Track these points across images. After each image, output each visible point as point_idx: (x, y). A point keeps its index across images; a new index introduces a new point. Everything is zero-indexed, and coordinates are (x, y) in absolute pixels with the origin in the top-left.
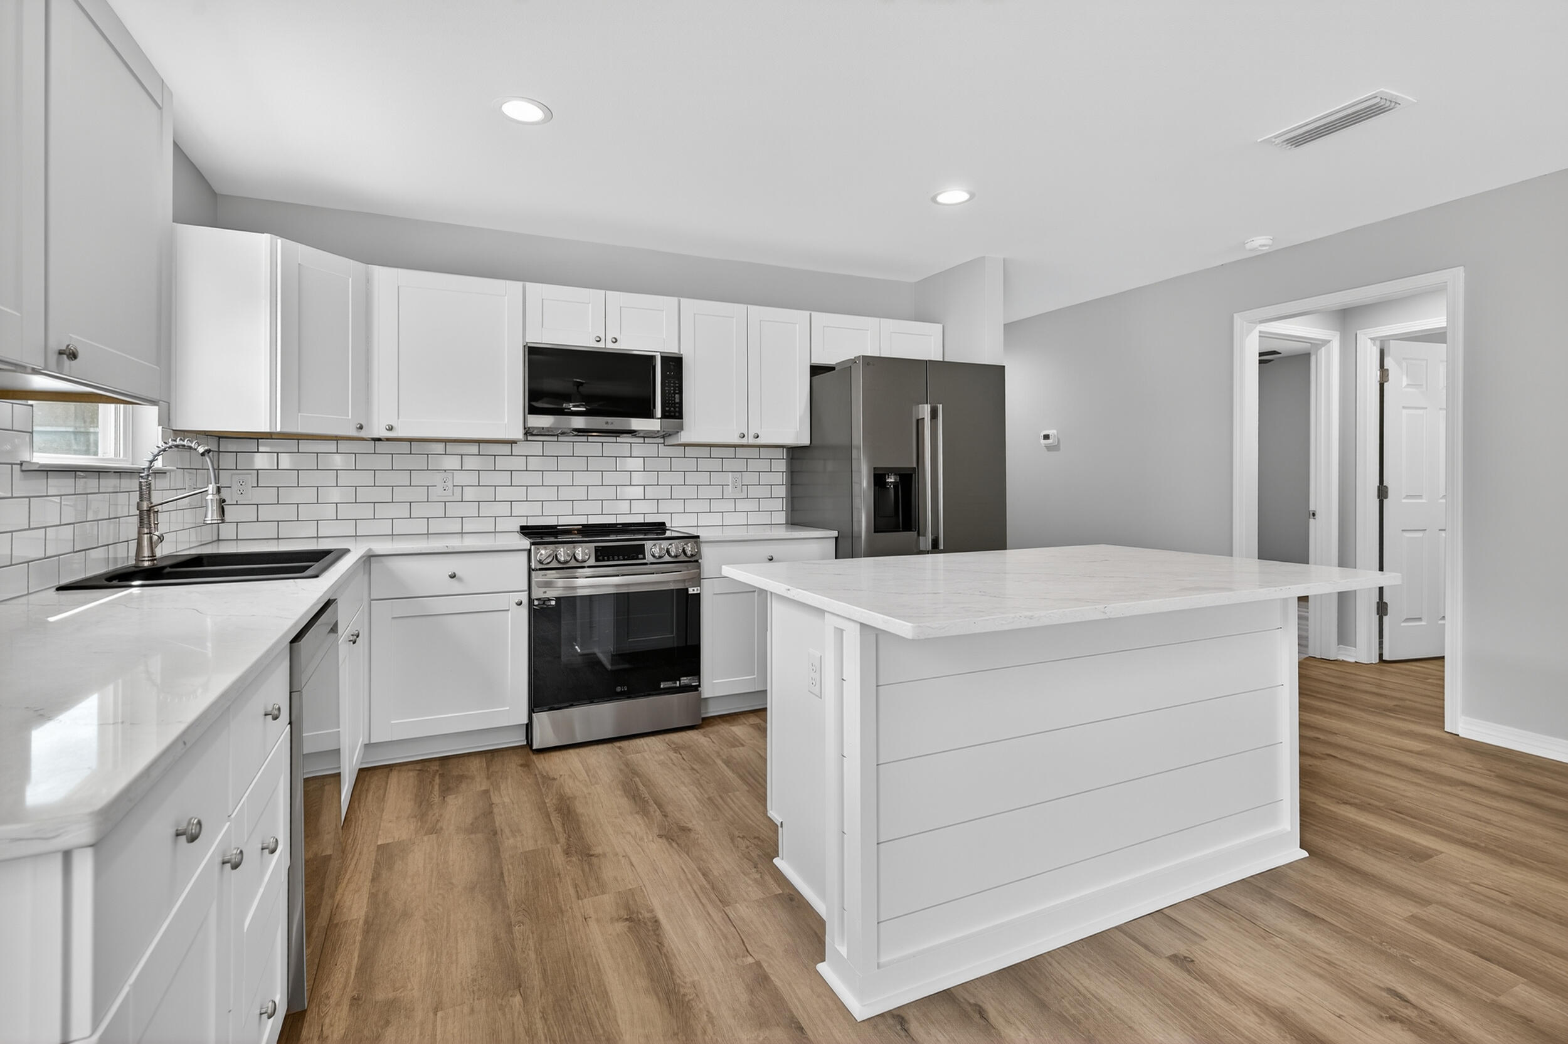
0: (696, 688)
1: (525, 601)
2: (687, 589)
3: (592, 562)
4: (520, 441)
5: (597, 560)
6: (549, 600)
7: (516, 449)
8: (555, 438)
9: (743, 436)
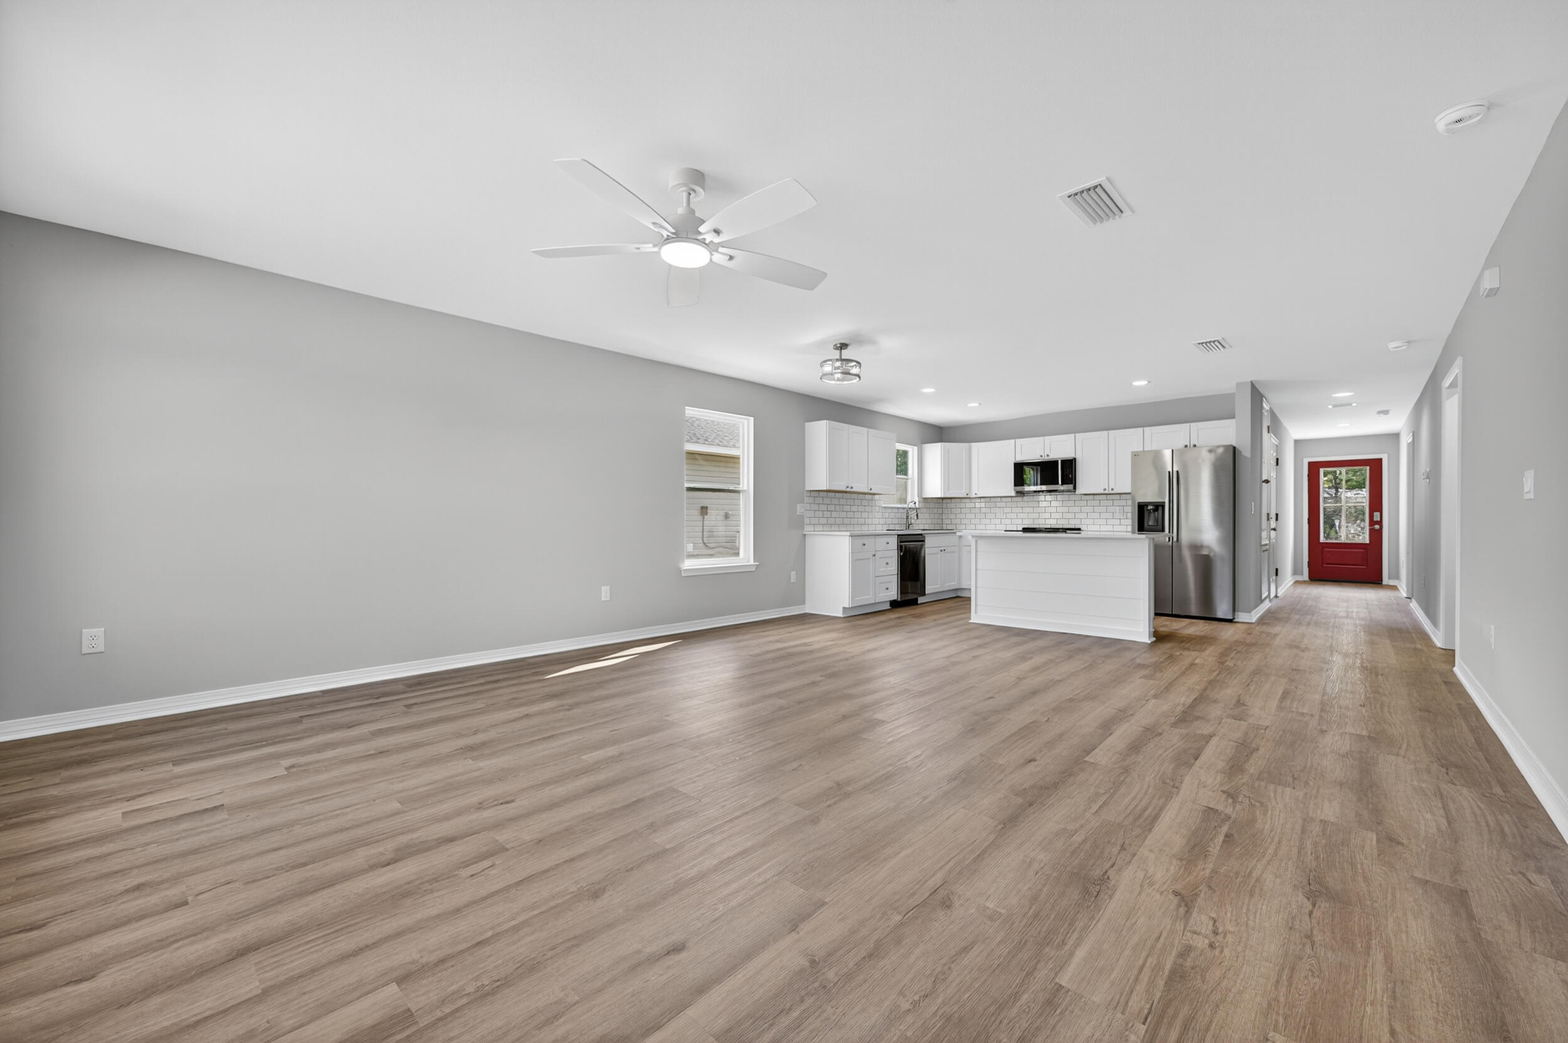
4: (1014, 496)
8: (1021, 494)
9: (1105, 490)
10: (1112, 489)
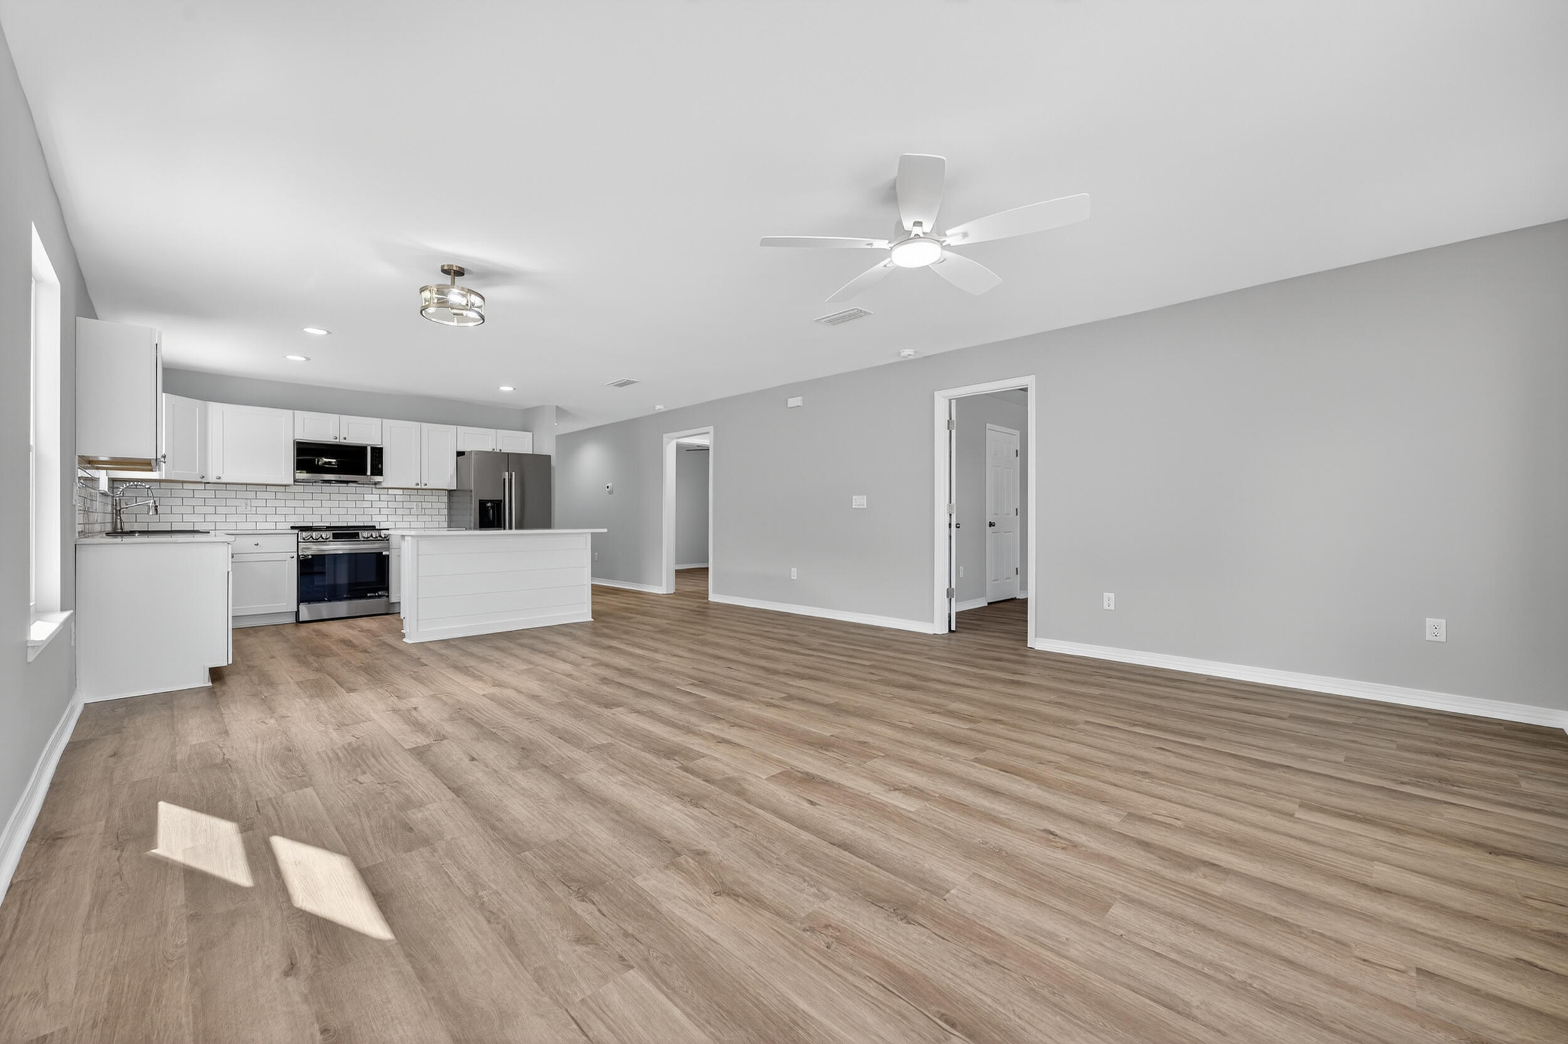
0: (388, 596)
1: (296, 557)
2: (382, 553)
3: (331, 539)
4: (292, 485)
5: (333, 538)
6: (308, 555)
7: (288, 489)
8: (311, 484)
9: (418, 484)
10: (426, 485)
